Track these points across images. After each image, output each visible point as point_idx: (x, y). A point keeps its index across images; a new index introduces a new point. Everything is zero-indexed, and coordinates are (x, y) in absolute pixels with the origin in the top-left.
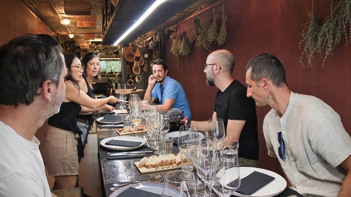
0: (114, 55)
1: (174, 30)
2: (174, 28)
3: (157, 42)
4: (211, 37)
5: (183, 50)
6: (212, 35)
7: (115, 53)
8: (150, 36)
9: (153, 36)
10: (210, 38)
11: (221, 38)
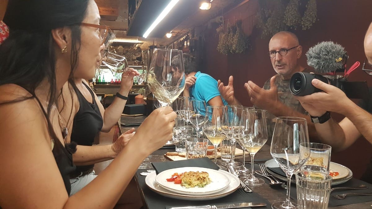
0: (137, 62)
1: (221, 21)
2: (221, 19)
3: (196, 41)
4: (291, 19)
5: (236, 46)
6: (292, 15)
7: (138, 59)
8: (185, 35)
9: (189, 34)
10: (289, 19)
11: (309, 19)
